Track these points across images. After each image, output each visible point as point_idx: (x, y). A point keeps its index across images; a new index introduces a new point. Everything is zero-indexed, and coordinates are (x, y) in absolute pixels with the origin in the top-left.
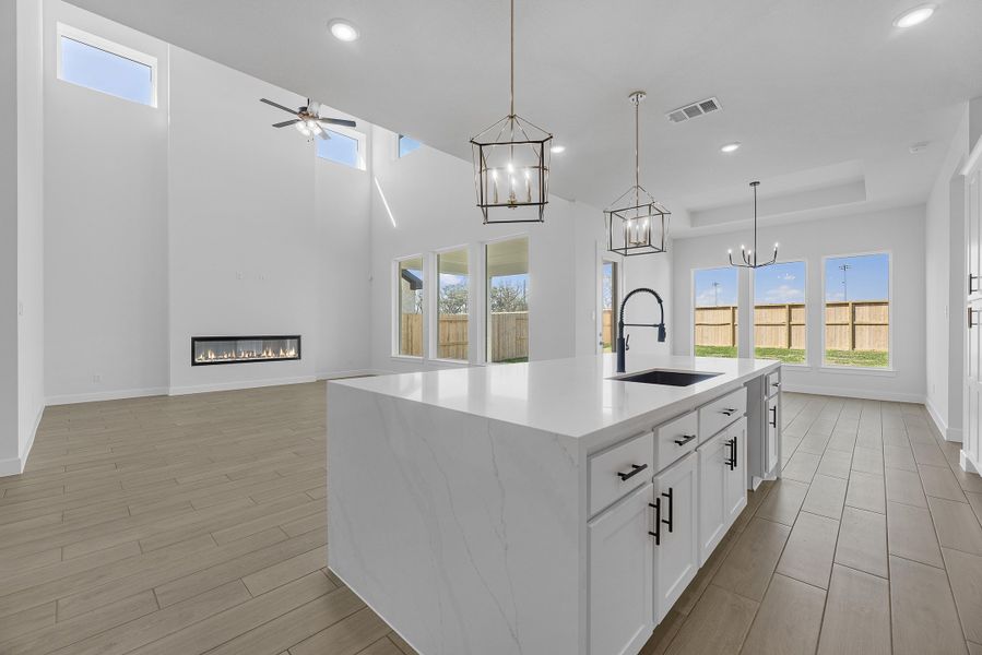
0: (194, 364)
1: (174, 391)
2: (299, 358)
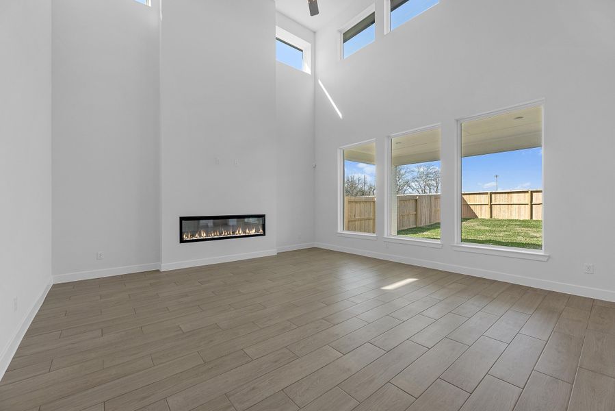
0: (182, 241)
1: (165, 267)
2: (264, 234)
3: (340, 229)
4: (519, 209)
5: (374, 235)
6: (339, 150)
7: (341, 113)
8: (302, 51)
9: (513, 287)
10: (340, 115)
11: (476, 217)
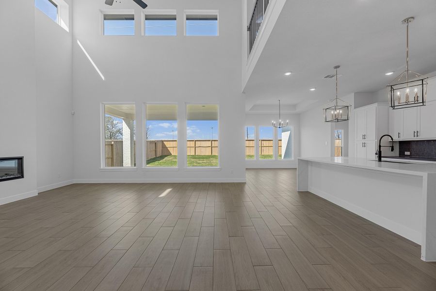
3: (103, 166)
4: (190, 150)
5: (135, 168)
6: (101, 104)
7: (104, 76)
8: (56, 6)
9: (210, 184)
10: (103, 78)
11: (171, 154)
